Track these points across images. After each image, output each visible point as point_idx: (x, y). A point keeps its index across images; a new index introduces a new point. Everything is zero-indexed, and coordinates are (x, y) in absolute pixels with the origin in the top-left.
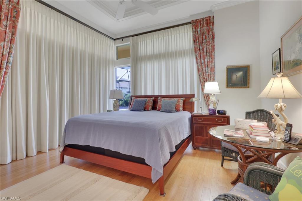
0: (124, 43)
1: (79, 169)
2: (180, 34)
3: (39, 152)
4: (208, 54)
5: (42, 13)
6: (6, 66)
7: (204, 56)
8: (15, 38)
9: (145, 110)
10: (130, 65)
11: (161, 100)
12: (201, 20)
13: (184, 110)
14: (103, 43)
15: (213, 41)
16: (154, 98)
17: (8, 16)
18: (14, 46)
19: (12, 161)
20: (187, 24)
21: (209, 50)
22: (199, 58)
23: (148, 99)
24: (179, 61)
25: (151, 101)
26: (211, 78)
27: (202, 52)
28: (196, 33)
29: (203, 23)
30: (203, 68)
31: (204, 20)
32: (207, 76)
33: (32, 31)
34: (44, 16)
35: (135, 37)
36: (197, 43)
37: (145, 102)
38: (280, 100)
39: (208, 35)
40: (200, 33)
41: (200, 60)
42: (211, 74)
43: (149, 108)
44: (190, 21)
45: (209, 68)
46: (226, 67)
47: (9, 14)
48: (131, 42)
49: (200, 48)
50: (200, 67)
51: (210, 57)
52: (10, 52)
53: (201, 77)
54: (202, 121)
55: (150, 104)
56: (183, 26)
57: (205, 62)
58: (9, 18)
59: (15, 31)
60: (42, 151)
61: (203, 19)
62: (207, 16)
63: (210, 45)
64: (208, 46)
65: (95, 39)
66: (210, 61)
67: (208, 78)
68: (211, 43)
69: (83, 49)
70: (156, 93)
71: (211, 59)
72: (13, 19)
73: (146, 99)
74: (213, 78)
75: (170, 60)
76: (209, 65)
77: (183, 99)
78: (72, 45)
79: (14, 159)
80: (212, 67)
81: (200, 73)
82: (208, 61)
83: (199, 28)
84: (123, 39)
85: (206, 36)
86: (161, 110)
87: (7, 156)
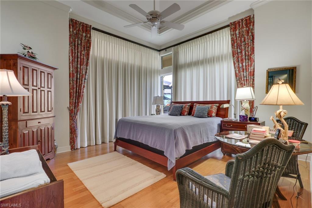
0: (167, 53)
1: (124, 156)
2: (218, 39)
3: (103, 142)
4: (247, 57)
5: (104, 40)
6: (84, 82)
7: (242, 60)
8: (89, 62)
9: (182, 115)
10: (172, 73)
11: (196, 106)
12: (240, 21)
13: (217, 116)
14: (149, 55)
15: (253, 42)
16: (190, 104)
17: (85, 48)
18: (88, 68)
19: (88, 146)
20: (225, 28)
21: (248, 52)
22: (237, 62)
23: (184, 105)
24: (217, 67)
25: (187, 106)
26: (250, 83)
27: (240, 56)
28: (235, 36)
29: (242, 24)
30: (241, 73)
31: (244, 21)
32: (245, 81)
33: (98, 55)
34: (106, 42)
35: (176, 46)
36: (234, 46)
37: (182, 107)
38: (281, 107)
39: (248, 36)
40: (239, 35)
41: (237, 65)
42: (250, 79)
43: (185, 113)
44: (228, 23)
45: (248, 73)
46: (267, 70)
47: (86, 46)
48: (173, 51)
49: (238, 51)
50: (237, 72)
51: (248, 60)
52: (86, 72)
53: (239, 82)
54: (231, 127)
55: (186, 110)
56: (221, 30)
57: (243, 66)
58: (85, 49)
59: (89, 57)
60: (105, 142)
61: (242, 20)
62: (247, 16)
63: (249, 47)
64: (247, 49)
65: (142, 53)
66: (248, 65)
67: (246, 83)
68: (250, 45)
69: (133, 63)
70: (195, 100)
71: (250, 63)
72: (87, 49)
73: (183, 104)
74: (252, 83)
75: (208, 66)
76: (247, 69)
77: (217, 105)
78: (125, 61)
79: (89, 145)
80: (250, 72)
81: (237, 78)
82: (247, 64)
83: (238, 30)
84: (167, 50)
85: (245, 38)
86: (194, 116)
87: (85, 142)
